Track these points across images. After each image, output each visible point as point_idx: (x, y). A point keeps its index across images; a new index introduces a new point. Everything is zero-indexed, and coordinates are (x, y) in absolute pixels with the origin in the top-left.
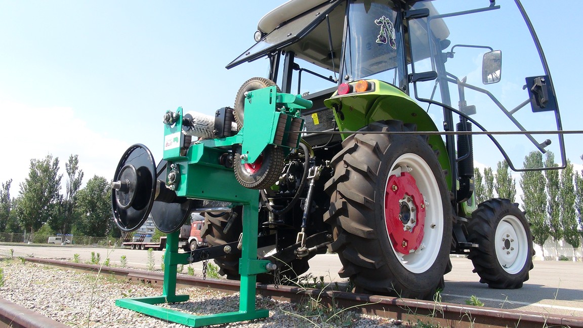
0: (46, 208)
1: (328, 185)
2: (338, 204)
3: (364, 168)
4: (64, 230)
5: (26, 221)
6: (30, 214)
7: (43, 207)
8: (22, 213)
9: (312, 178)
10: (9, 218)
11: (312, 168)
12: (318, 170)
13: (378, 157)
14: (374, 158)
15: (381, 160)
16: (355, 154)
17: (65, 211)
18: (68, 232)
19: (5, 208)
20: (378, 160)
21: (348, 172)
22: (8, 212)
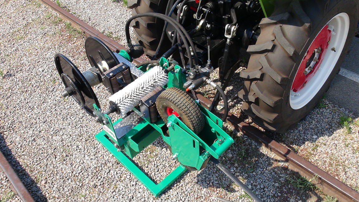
9: (228, 38)
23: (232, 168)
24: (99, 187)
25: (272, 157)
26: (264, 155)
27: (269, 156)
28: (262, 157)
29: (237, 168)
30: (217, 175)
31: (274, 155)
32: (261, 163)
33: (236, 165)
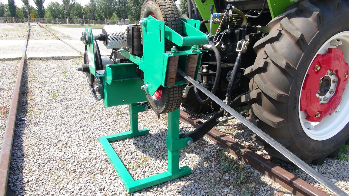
0: (113, 4)
1: (247, 71)
2: (253, 94)
3: (283, 64)
4: (124, 17)
5: (104, 13)
6: (106, 8)
7: (111, 4)
8: (101, 8)
9: (239, 52)
10: (96, 11)
11: (241, 41)
12: (245, 45)
13: (301, 49)
14: (296, 50)
15: (303, 52)
16: (277, 44)
17: (123, 6)
18: (126, 17)
19: (93, 5)
20: (301, 52)
21: (266, 64)
22: (95, 8)
23: (225, 188)
24: (78, 173)
25: (277, 188)
26: (266, 185)
27: (273, 186)
28: (263, 186)
29: (231, 189)
30: (206, 191)
31: (279, 186)
32: (262, 191)
33: (231, 187)
